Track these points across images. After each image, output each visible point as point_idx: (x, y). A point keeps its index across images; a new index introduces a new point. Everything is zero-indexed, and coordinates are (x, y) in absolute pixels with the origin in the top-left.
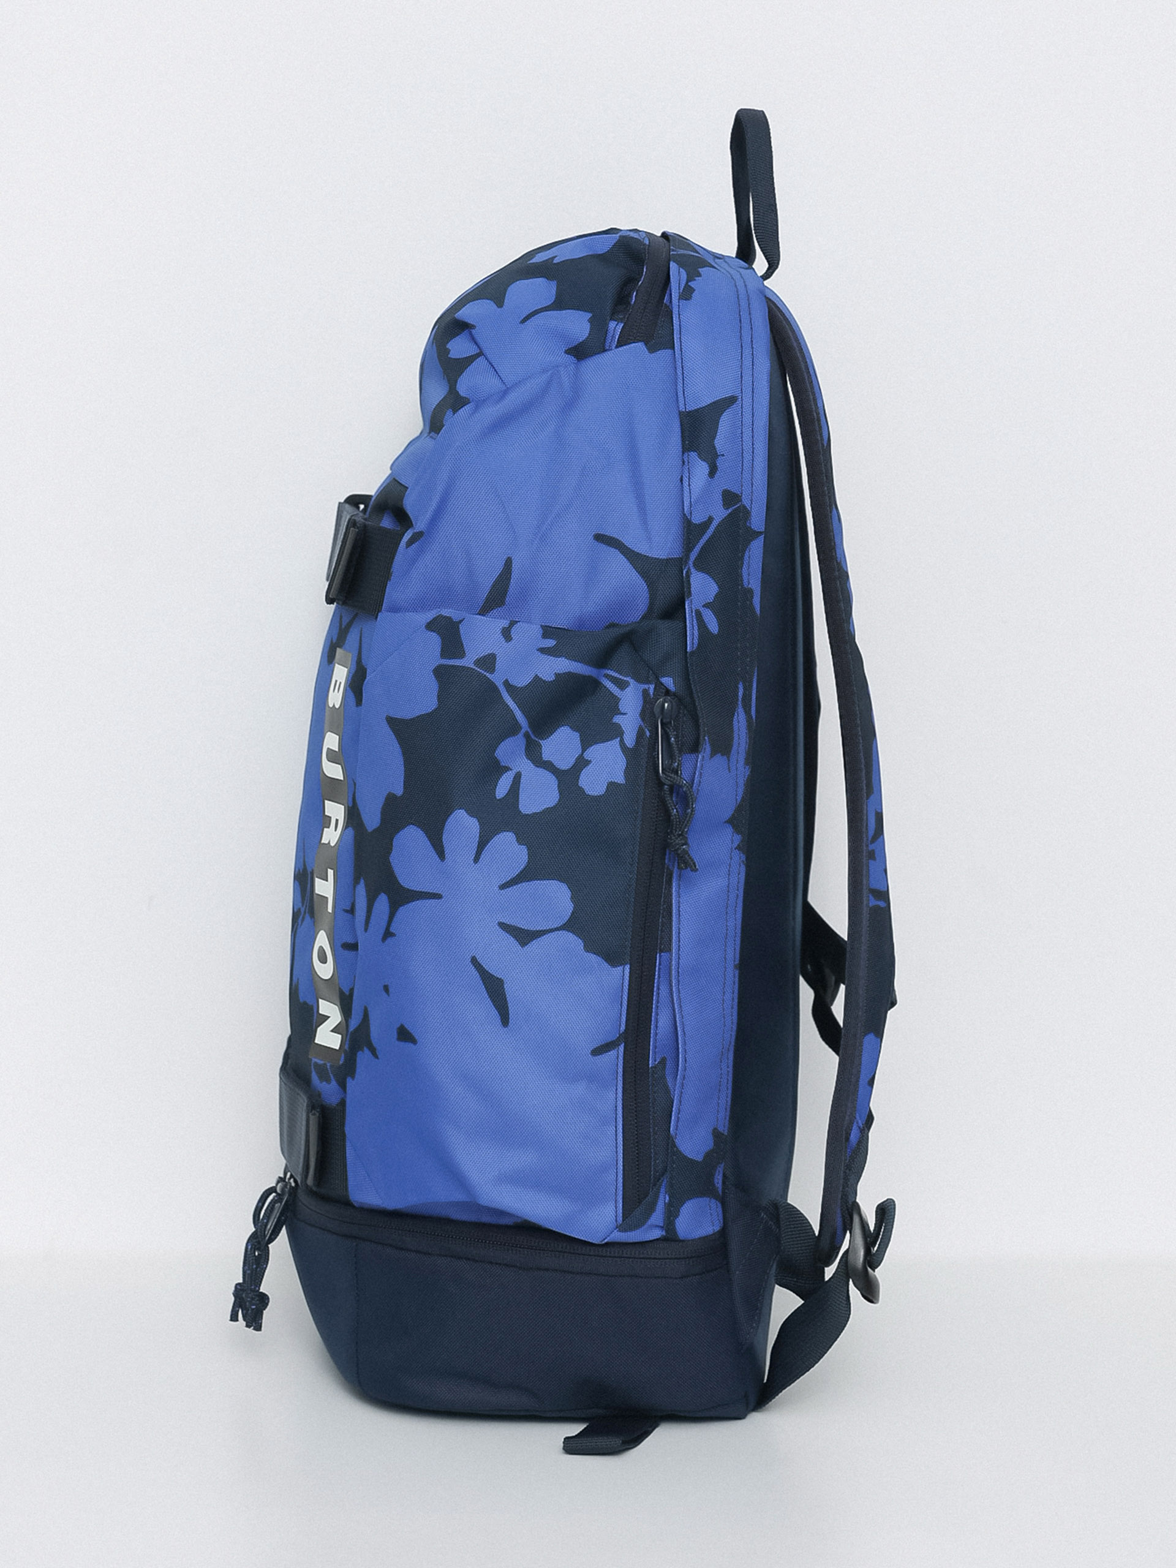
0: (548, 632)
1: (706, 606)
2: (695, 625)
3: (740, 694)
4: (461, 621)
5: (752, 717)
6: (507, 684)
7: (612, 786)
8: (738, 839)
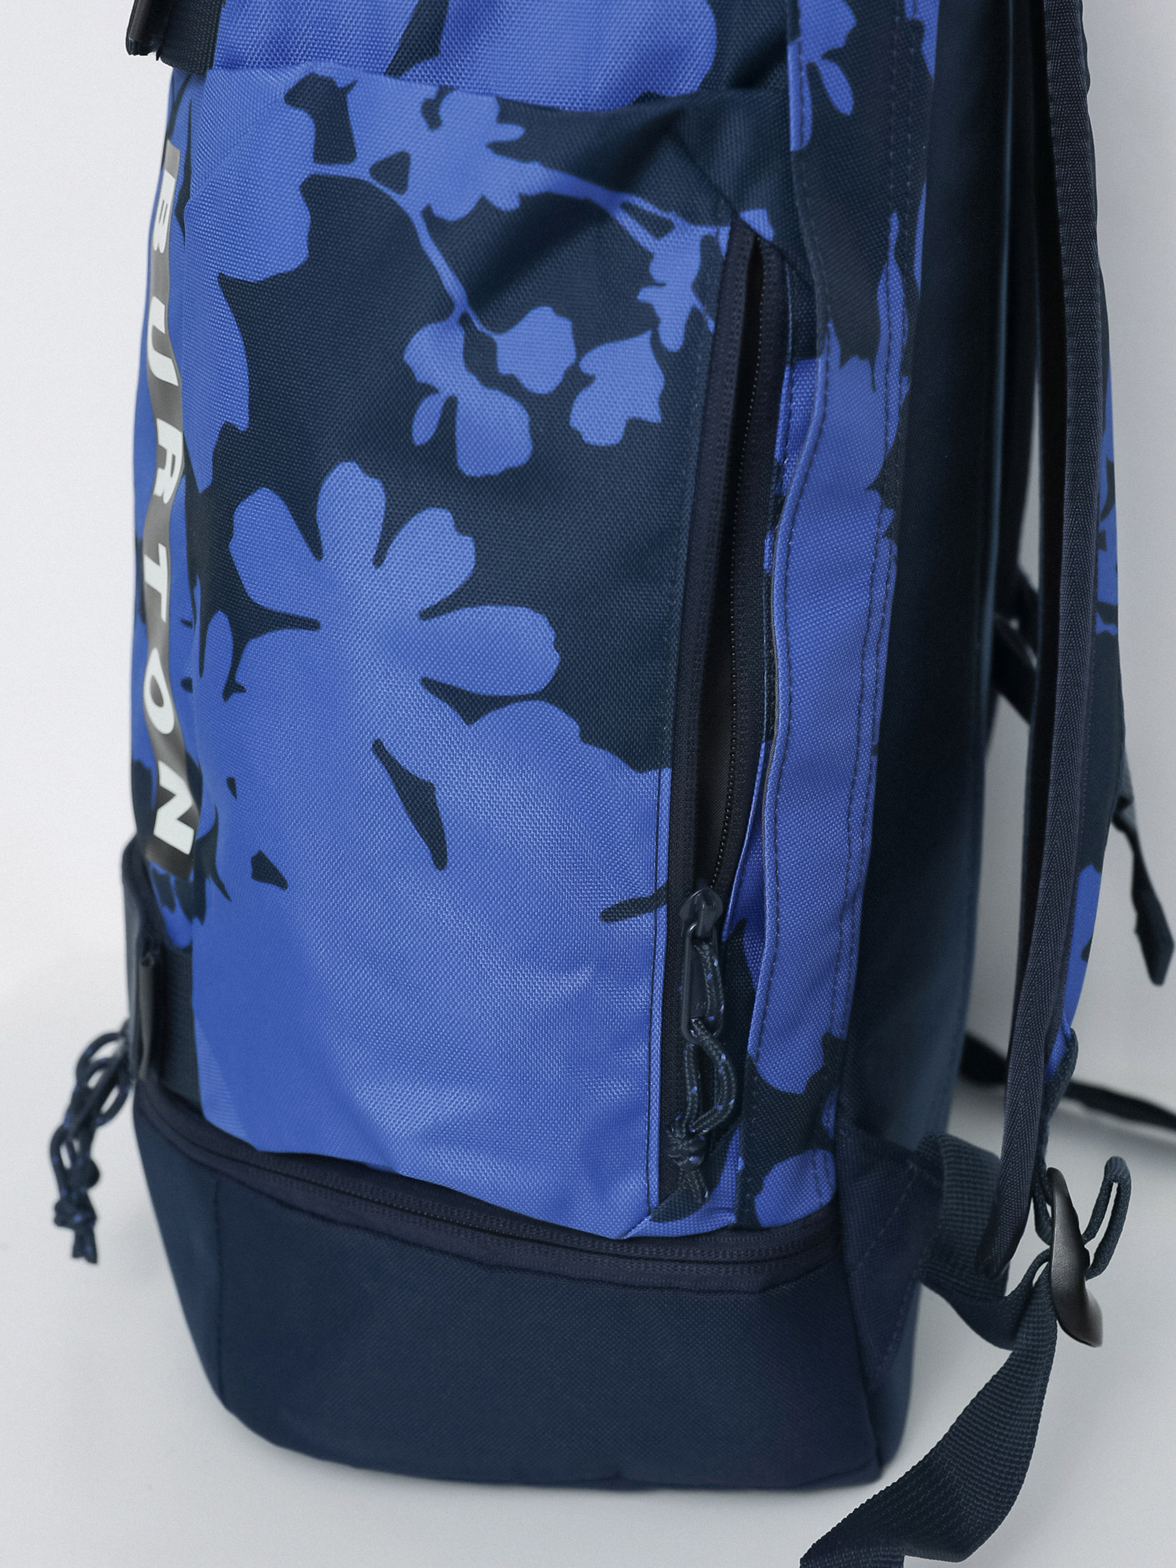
0: (508, 111)
1: (831, 55)
2: (805, 94)
3: (893, 236)
4: (350, 87)
5: (914, 282)
6: (428, 214)
7: (635, 426)
8: (889, 515)
